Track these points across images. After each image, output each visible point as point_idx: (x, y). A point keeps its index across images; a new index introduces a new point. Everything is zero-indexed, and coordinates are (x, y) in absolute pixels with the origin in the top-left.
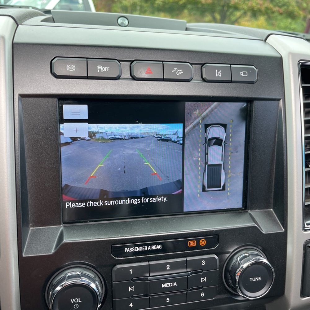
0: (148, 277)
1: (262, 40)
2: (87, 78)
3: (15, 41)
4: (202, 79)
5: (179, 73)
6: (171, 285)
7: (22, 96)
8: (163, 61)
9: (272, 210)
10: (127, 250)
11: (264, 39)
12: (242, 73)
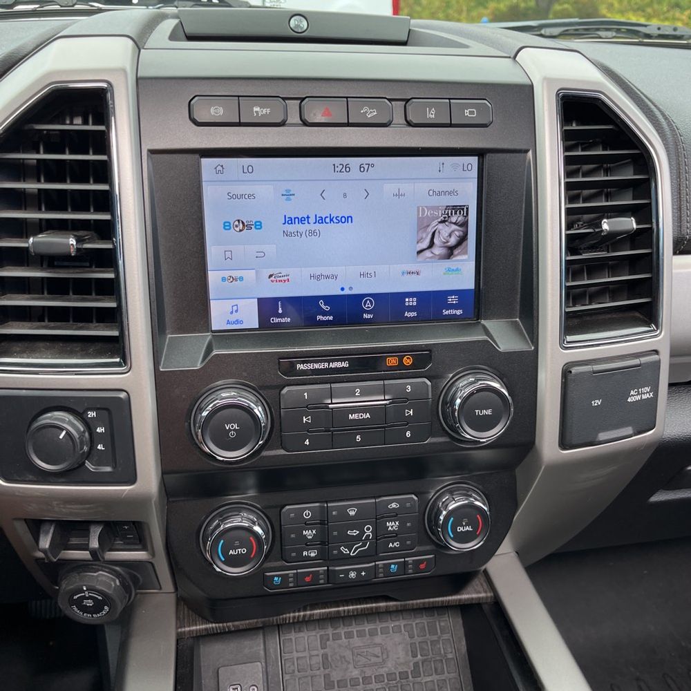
0: (329, 404)
1: (510, 57)
2: (240, 124)
3: (139, 75)
4: (405, 123)
5: (371, 114)
6: (361, 416)
7: (152, 152)
8: (347, 98)
9: (518, 319)
10: (300, 367)
11: (512, 57)
12: (467, 112)
